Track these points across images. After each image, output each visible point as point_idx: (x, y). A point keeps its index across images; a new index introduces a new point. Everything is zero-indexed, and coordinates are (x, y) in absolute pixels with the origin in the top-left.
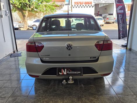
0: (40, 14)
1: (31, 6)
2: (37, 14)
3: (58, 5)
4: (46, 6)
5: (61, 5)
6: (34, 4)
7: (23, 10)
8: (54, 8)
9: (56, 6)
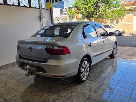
0: (107, 20)
1: (98, 13)
2: (105, 20)
3: (127, 9)
4: (113, 12)
5: (134, 8)
6: (100, 11)
7: (90, 17)
8: (121, 12)
9: (125, 10)
